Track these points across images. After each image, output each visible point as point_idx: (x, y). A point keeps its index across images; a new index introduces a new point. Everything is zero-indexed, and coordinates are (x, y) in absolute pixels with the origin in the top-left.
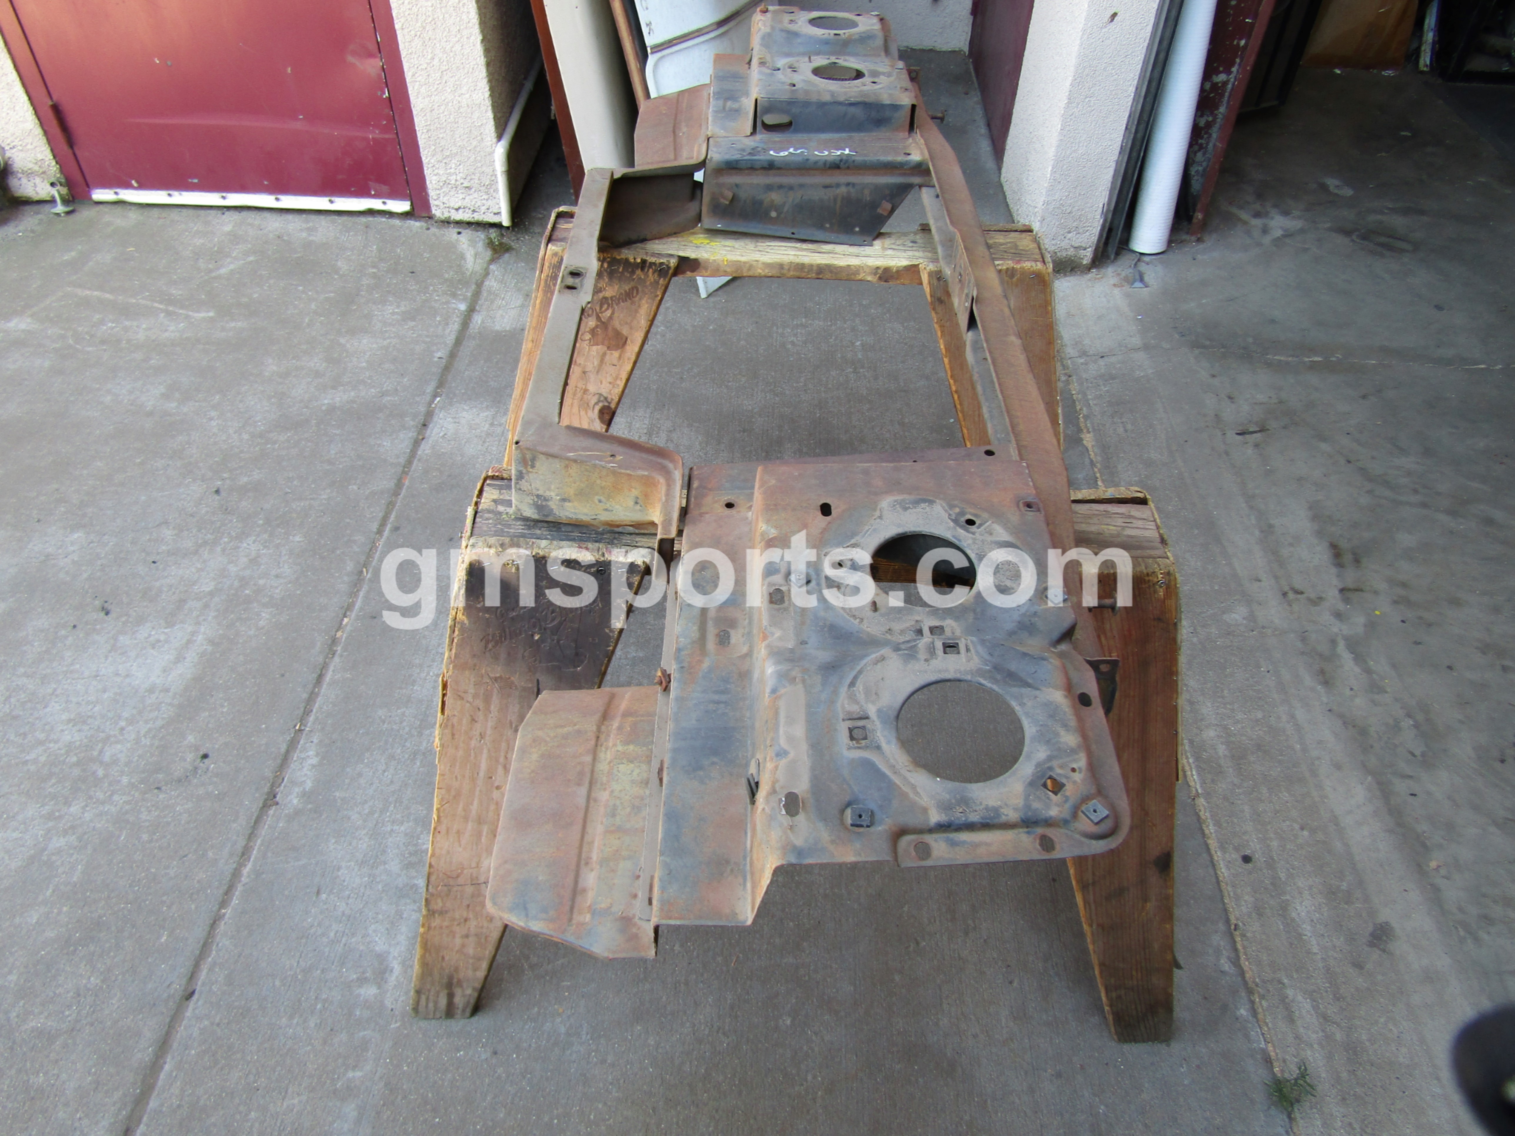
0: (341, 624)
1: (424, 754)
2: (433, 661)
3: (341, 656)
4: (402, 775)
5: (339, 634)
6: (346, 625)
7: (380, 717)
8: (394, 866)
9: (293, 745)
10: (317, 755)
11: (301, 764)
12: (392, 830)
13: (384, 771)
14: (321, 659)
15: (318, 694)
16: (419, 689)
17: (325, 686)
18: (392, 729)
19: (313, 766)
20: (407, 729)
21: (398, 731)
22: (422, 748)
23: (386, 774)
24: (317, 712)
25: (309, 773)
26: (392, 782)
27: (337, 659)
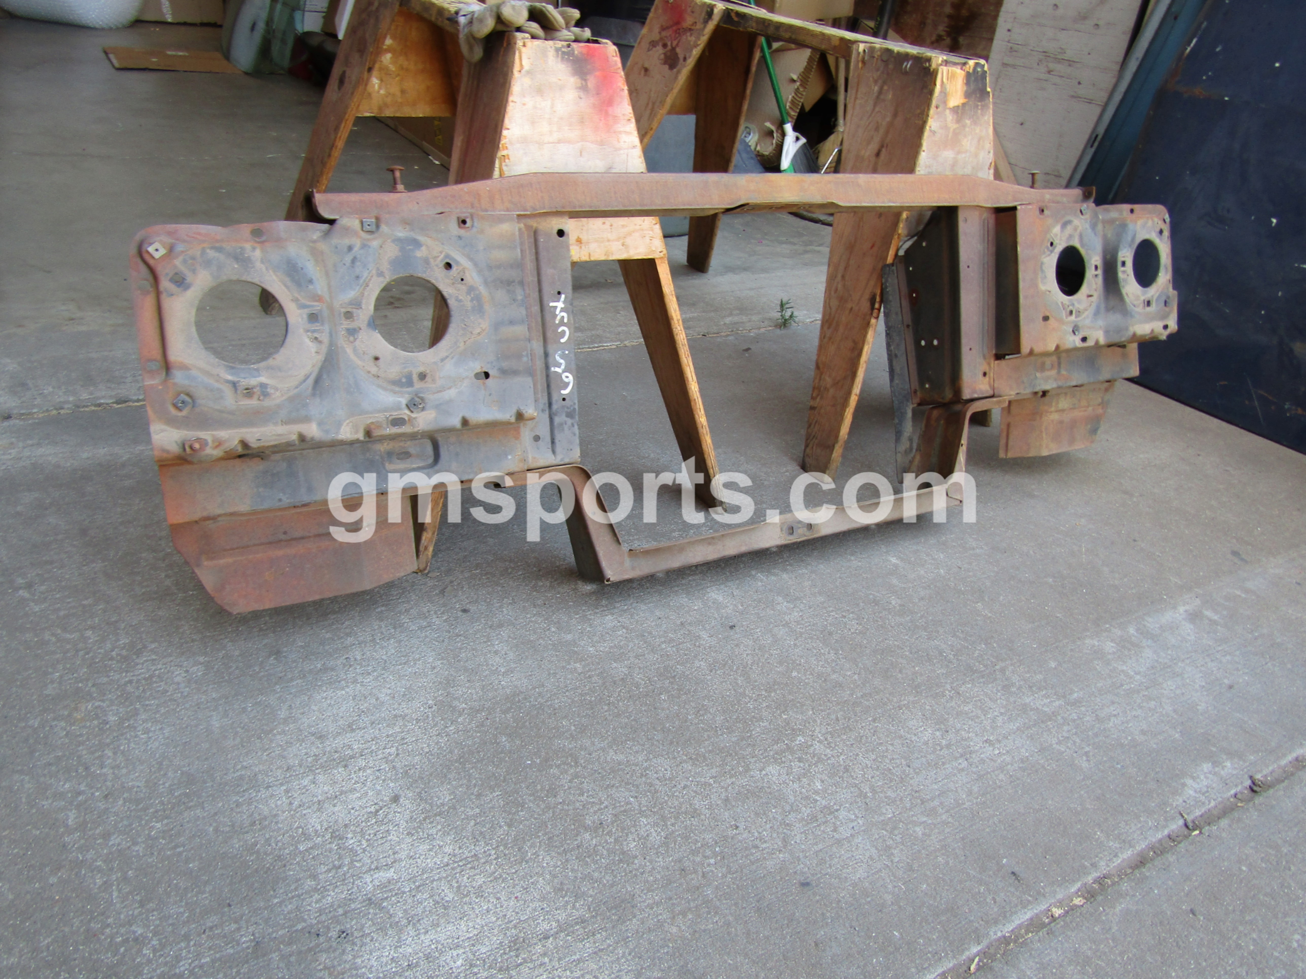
0: (1067, 912)
1: (1064, 697)
2: (982, 761)
3: (1094, 865)
4: (1098, 700)
5: (1078, 901)
6: (1060, 904)
7: (1088, 760)
8: (1148, 653)
9: (1210, 819)
10: (1184, 785)
11: (1207, 792)
12: (1136, 674)
13: (1115, 716)
14: (1125, 886)
15: (1152, 848)
16: (1023, 750)
17: (1139, 848)
18: (1082, 740)
19: (1194, 778)
20: (1066, 728)
21: (1076, 734)
22: (1061, 702)
23: (1114, 713)
24: (1165, 827)
25: (1202, 777)
26: (1113, 703)
27: (1103, 868)
